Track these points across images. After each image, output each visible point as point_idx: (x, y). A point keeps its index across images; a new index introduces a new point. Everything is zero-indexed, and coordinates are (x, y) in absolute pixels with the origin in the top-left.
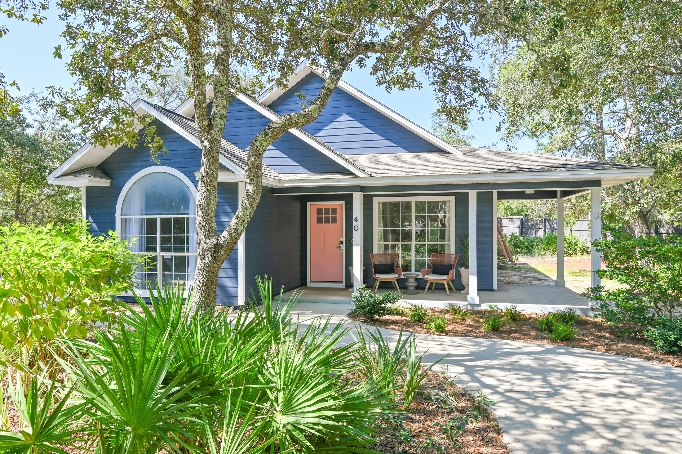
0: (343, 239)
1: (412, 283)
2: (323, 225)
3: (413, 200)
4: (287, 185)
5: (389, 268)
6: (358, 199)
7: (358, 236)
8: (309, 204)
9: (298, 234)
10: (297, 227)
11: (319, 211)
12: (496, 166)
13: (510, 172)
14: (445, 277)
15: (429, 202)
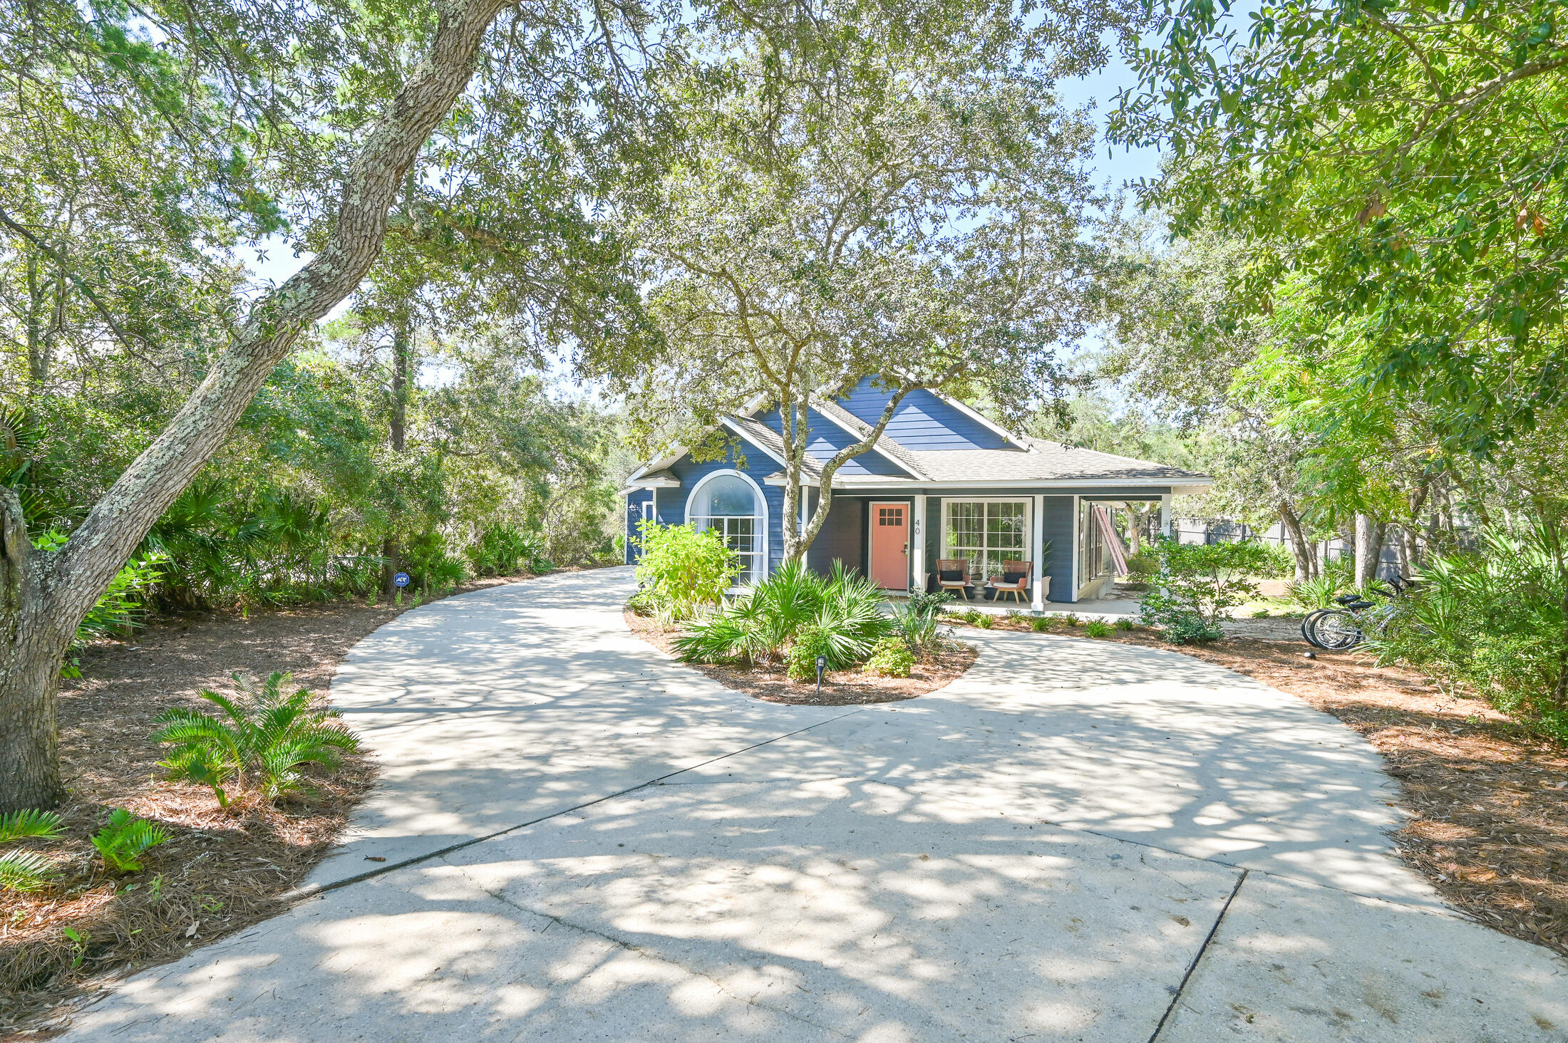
0: (908, 543)
1: (979, 591)
2: (886, 527)
3: (986, 501)
4: (848, 487)
5: (958, 576)
6: (920, 501)
7: (920, 539)
8: (871, 503)
9: (859, 537)
10: (858, 529)
11: (882, 512)
12: (1060, 471)
13: (1071, 478)
14: (1015, 586)
15: (1004, 504)
